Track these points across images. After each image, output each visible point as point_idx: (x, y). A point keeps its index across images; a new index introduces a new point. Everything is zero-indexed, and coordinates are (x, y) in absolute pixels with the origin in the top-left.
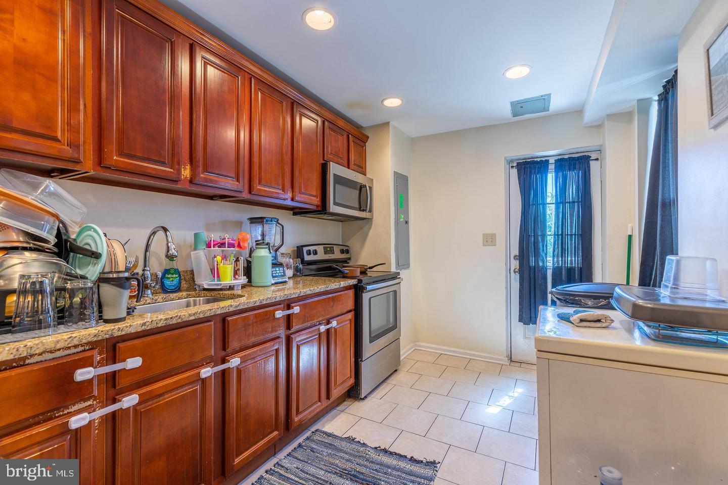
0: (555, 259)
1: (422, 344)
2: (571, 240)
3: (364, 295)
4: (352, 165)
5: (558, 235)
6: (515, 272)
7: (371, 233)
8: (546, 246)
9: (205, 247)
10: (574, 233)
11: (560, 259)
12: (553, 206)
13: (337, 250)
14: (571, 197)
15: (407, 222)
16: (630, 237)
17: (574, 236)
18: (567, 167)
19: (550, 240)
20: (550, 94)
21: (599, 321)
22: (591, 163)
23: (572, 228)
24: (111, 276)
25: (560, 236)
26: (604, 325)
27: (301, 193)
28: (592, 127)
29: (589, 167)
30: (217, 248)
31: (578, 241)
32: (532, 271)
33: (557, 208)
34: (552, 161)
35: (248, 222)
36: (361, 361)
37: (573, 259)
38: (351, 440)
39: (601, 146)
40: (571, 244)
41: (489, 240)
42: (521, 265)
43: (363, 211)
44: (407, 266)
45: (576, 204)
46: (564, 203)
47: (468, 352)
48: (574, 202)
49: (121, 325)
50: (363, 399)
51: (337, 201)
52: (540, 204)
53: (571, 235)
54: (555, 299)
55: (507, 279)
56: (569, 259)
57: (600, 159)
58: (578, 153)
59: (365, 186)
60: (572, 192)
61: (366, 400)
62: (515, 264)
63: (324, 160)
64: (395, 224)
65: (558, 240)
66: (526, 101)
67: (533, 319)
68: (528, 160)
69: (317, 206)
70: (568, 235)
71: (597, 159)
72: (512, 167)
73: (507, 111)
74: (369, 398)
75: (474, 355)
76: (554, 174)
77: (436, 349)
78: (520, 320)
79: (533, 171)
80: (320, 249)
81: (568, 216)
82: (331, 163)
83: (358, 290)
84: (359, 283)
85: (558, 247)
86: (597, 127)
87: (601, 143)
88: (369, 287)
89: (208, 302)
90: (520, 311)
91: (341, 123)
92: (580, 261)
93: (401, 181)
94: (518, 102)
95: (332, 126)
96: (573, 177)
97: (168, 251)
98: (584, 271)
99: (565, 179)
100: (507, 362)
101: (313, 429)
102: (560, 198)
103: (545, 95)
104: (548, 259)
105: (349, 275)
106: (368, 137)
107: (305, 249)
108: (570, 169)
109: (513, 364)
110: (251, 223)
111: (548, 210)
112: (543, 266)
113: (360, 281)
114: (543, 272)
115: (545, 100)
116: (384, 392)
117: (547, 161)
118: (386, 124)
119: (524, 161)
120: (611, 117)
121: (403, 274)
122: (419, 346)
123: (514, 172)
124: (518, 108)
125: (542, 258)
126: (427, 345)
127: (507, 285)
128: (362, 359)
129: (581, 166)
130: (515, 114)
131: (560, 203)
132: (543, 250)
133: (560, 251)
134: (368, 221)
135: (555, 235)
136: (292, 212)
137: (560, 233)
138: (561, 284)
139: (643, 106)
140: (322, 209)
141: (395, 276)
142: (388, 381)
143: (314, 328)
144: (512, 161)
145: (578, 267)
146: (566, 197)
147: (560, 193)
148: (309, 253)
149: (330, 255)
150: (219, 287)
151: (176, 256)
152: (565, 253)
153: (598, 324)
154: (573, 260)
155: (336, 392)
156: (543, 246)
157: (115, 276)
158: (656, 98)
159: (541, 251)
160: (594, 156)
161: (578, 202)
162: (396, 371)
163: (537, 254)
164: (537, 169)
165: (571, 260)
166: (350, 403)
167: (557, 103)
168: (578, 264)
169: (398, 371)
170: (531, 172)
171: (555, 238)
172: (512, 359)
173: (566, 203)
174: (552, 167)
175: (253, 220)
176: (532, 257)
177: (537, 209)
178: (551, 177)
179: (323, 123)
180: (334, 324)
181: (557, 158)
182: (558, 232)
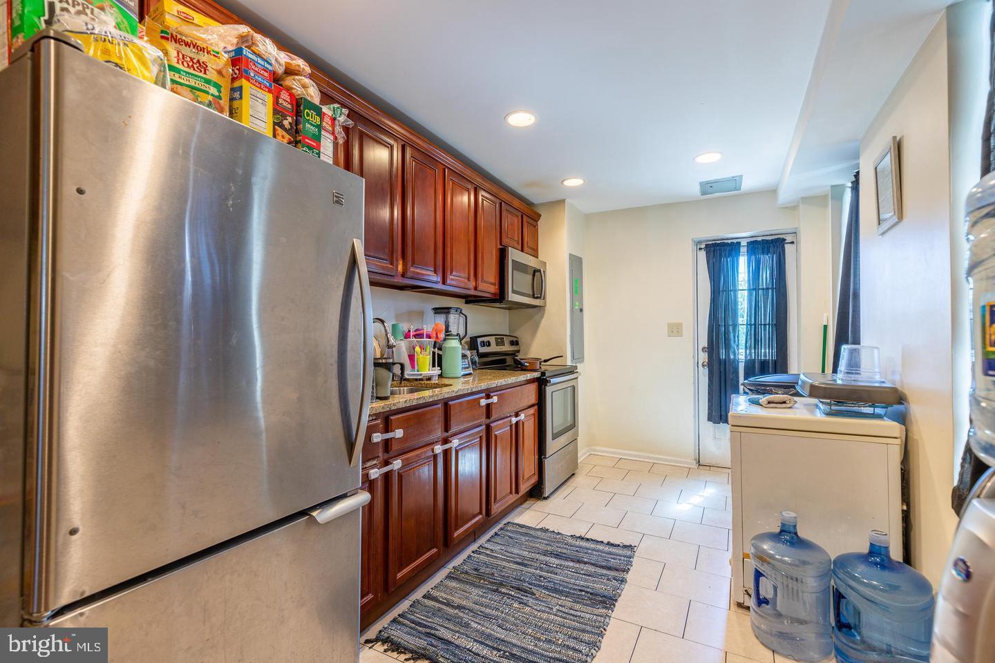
0: (748, 352)
1: (598, 448)
2: (765, 330)
3: (547, 388)
4: (526, 248)
5: (751, 325)
6: (703, 366)
7: (544, 322)
8: (738, 336)
9: (403, 338)
10: (768, 323)
11: (753, 351)
12: (746, 293)
13: (507, 341)
14: (764, 283)
15: (581, 310)
16: (826, 327)
17: (768, 326)
18: (760, 251)
19: (742, 330)
20: (742, 176)
21: (784, 402)
22: (786, 246)
23: (767, 316)
24: (381, 361)
25: (753, 326)
26: (788, 406)
27: (483, 281)
28: (786, 208)
29: (784, 251)
30: (414, 339)
31: (772, 332)
32: (723, 363)
33: (750, 295)
34: (744, 243)
35: (432, 313)
36: (545, 458)
37: (767, 351)
38: (545, 530)
39: (796, 228)
40: (765, 334)
41: (675, 330)
42: (710, 357)
43: (537, 298)
44: (581, 359)
45: (770, 291)
46: (756, 289)
47: (652, 455)
48: (768, 289)
49: (387, 402)
50: (546, 498)
51: (515, 288)
52: (731, 291)
53: (765, 325)
54: (747, 391)
55: (694, 374)
56: (763, 351)
57: (795, 242)
58: (772, 235)
59: (540, 271)
60: (765, 276)
61: (549, 500)
62: (704, 357)
63: (501, 244)
64: (571, 312)
65: (751, 330)
66: (716, 182)
67: (723, 417)
68: (717, 242)
69: (494, 294)
70: (761, 324)
71: (792, 243)
72: (700, 249)
73: (696, 190)
74: (552, 498)
75: (658, 459)
76: (746, 257)
77: (613, 453)
78: (709, 419)
79: (723, 254)
80: (492, 340)
81: (762, 304)
82: (510, 248)
83: (542, 382)
84: (542, 376)
85: (751, 338)
86: (792, 208)
87: (797, 226)
88: (553, 381)
89: (411, 391)
90: (709, 409)
91: (516, 203)
92: (775, 354)
93: (576, 263)
94: (708, 183)
95: (509, 208)
96: (767, 260)
97: (388, 342)
98: (778, 364)
99: (758, 263)
100: (694, 466)
101: (505, 521)
102: (753, 284)
103: (737, 176)
104: (740, 351)
105: (529, 368)
106: (540, 216)
107: (479, 340)
108: (763, 253)
109: (701, 467)
110: (435, 313)
111: (739, 296)
112: (735, 359)
113: (543, 374)
114: (734, 365)
115: (735, 182)
116: (566, 493)
117: (739, 243)
118: (561, 202)
119: (714, 242)
120: (805, 200)
121: (580, 368)
122: (594, 450)
123: (703, 254)
124: (707, 188)
125: (733, 350)
126: (604, 449)
127: (695, 380)
128: (545, 455)
129: (775, 249)
130: (704, 193)
131: (753, 289)
132: (735, 341)
133: (753, 343)
134: (540, 309)
135: (747, 324)
136: (464, 300)
137: (753, 322)
138: (754, 375)
139: (837, 192)
140: (500, 297)
141: (572, 371)
142: (568, 484)
143: (506, 420)
144: (700, 242)
145: (772, 360)
146: (759, 283)
147: (752, 278)
148: (483, 344)
149: (501, 347)
150: (420, 377)
151: (395, 346)
152: (758, 345)
153: (784, 405)
154: (767, 353)
155: (524, 487)
156: (734, 337)
157: (384, 361)
158: (850, 185)
159: (732, 342)
160: (789, 239)
161: (772, 289)
162: (574, 474)
163: (728, 346)
164: (727, 252)
165: (765, 353)
166: (533, 502)
167: (748, 184)
168: (772, 356)
169: (576, 476)
170: (721, 255)
171: (747, 327)
172: (701, 463)
173: (759, 289)
174: (744, 250)
175: (438, 311)
176: (722, 349)
177: (728, 297)
178: (743, 261)
179: (501, 204)
180: (522, 417)
181: (749, 240)
182: (751, 321)
